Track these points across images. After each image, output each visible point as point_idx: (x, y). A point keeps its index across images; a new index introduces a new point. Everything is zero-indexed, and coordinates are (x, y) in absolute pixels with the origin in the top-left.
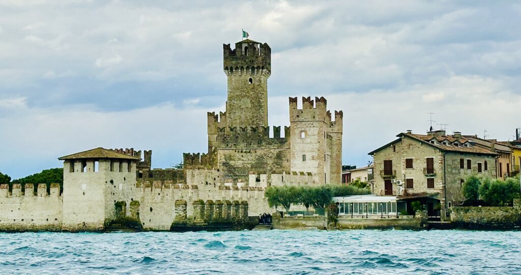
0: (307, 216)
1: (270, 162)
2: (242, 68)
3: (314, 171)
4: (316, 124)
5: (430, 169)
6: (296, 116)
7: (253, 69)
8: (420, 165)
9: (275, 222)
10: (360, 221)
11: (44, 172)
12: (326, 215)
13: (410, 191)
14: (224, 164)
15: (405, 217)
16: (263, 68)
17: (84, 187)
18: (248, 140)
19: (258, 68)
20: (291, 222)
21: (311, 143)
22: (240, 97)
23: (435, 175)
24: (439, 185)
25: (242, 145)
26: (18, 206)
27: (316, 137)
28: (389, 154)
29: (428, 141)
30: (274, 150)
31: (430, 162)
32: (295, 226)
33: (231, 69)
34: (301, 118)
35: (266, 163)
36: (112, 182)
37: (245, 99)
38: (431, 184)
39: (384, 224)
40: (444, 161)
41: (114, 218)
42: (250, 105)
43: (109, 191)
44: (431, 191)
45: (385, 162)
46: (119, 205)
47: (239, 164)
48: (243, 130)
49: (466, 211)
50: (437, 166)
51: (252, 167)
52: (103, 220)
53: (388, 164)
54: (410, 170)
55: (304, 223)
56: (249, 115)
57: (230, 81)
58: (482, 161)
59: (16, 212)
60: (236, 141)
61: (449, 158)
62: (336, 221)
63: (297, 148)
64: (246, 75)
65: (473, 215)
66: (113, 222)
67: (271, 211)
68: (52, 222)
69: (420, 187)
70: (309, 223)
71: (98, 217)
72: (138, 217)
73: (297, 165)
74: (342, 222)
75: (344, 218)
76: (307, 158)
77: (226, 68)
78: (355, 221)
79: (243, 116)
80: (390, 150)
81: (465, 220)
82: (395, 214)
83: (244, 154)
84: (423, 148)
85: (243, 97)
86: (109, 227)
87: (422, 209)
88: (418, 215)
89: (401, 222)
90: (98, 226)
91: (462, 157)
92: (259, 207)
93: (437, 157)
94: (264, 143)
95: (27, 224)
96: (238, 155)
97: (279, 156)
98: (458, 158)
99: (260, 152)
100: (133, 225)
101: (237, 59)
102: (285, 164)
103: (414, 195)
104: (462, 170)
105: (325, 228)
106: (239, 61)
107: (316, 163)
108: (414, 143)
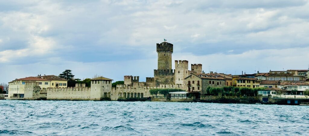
0: (161, 98)
1: (169, 80)
2: (162, 51)
3: (182, 83)
4: (183, 69)
5: (198, 84)
6: (177, 66)
7: (165, 51)
8: (196, 83)
9: (152, 99)
10: (176, 99)
11: (116, 82)
12: (166, 97)
13: (193, 91)
14: (156, 81)
15: (189, 98)
16: (168, 51)
17: (96, 88)
18: (163, 74)
19: (167, 51)
20: (156, 99)
21: (181, 75)
22: (161, 60)
23: (200, 86)
24: (201, 89)
25: (161, 75)
26: (81, 93)
27: (183, 73)
28: (189, 79)
29: (199, 75)
30: (171, 77)
31: (198, 82)
32: (157, 100)
33: (159, 51)
34: (178, 67)
35: (168, 81)
36: (103, 87)
37: (163, 61)
38: (199, 89)
39: (183, 100)
40: (202, 82)
41: (104, 97)
42: (164, 63)
43: (102, 89)
44: (199, 91)
45: (189, 81)
46: (105, 93)
47: (160, 81)
48: (162, 70)
49: (205, 97)
50: (200, 83)
51: (164, 82)
52: (100, 97)
53: (189, 82)
54: (193, 84)
55: (160, 99)
56: (164, 65)
57: (158, 55)
58: (219, 82)
59: (80, 95)
60: (159, 74)
61: (204, 81)
62: (170, 99)
63: (177, 76)
64: (163, 53)
65: (207, 98)
66: (103, 98)
67: (151, 96)
68: (89, 98)
69: (196, 90)
70: (161, 100)
71: (99, 97)
72: (110, 97)
73: (177, 82)
74: (172, 100)
75: (172, 99)
76: (180, 79)
77: (157, 51)
78: (175, 99)
79: (162, 66)
80: (190, 78)
81: (204, 99)
82: (186, 97)
83: (162, 78)
84: (197, 77)
85: (163, 60)
86: (102, 99)
87: (194, 96)
88: (192, 98)
89: (187, 100)
90: (99, 99)
91: (210, 80)
92: (147, 95)
93: (200, 80)
94: (168, 75)
95: (83, 98)
96: (160, 78)
97: (172, 79)
98: (209, 81)
99: (167, 77)
100: (109, 99)
101: (160, 48)
102: (174, 81)
103: (194, 92)
104: (210, 84)
105: (166, 101)
106: (161, 49)
107: (183, 81)
108: (195, 76)
